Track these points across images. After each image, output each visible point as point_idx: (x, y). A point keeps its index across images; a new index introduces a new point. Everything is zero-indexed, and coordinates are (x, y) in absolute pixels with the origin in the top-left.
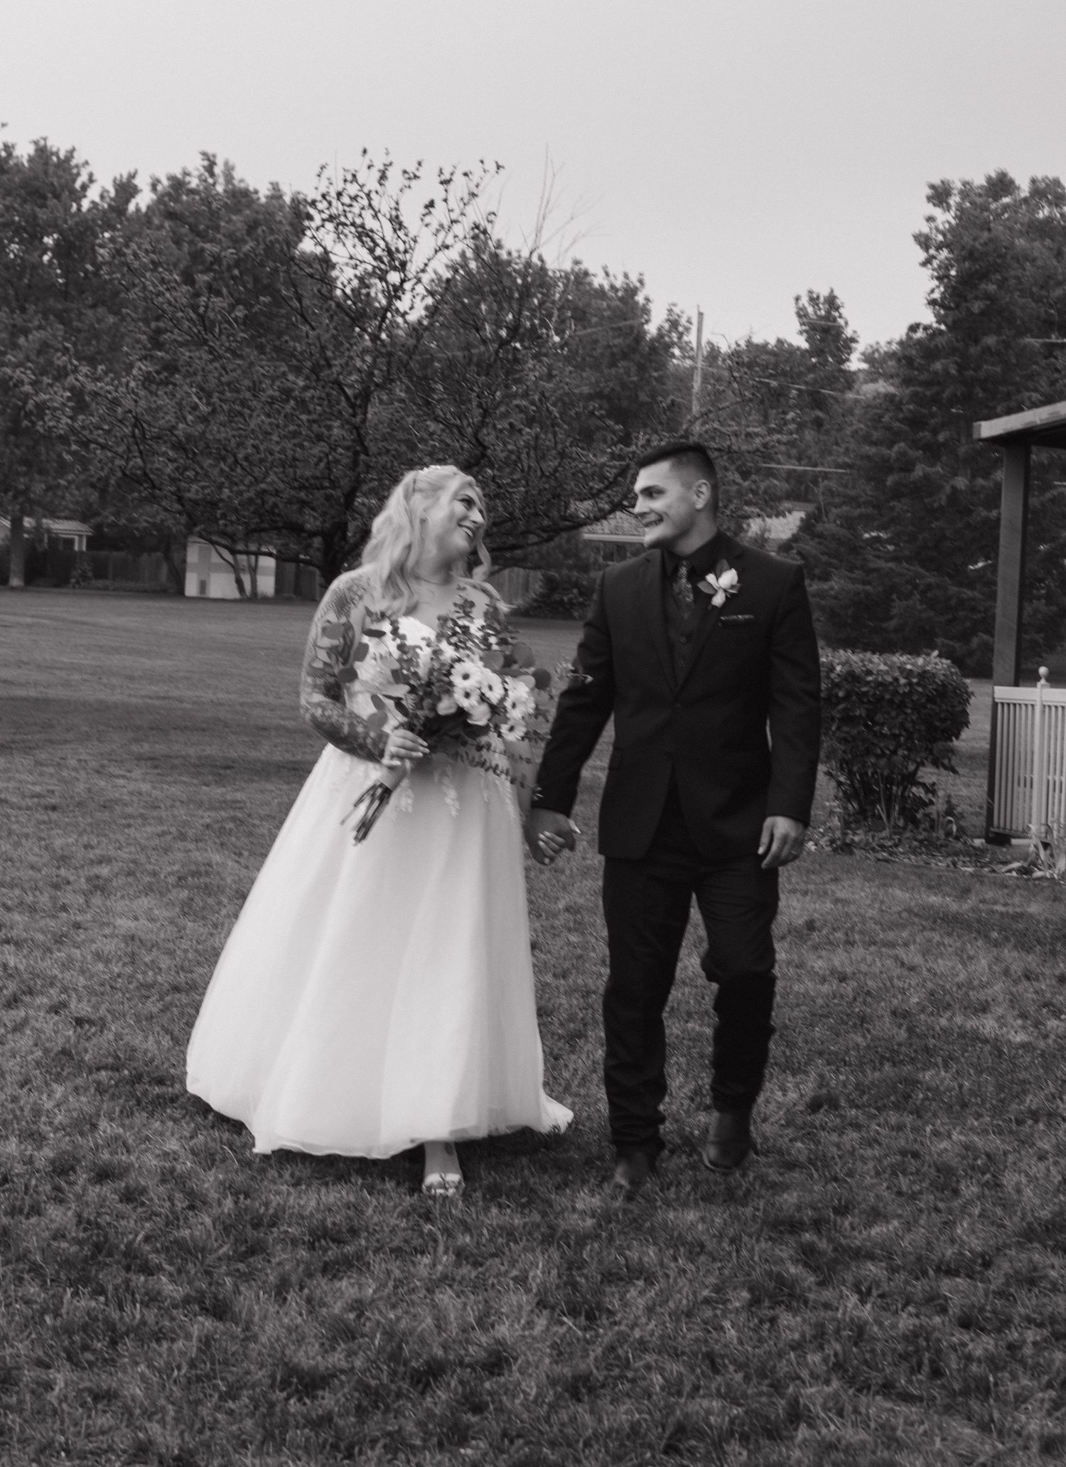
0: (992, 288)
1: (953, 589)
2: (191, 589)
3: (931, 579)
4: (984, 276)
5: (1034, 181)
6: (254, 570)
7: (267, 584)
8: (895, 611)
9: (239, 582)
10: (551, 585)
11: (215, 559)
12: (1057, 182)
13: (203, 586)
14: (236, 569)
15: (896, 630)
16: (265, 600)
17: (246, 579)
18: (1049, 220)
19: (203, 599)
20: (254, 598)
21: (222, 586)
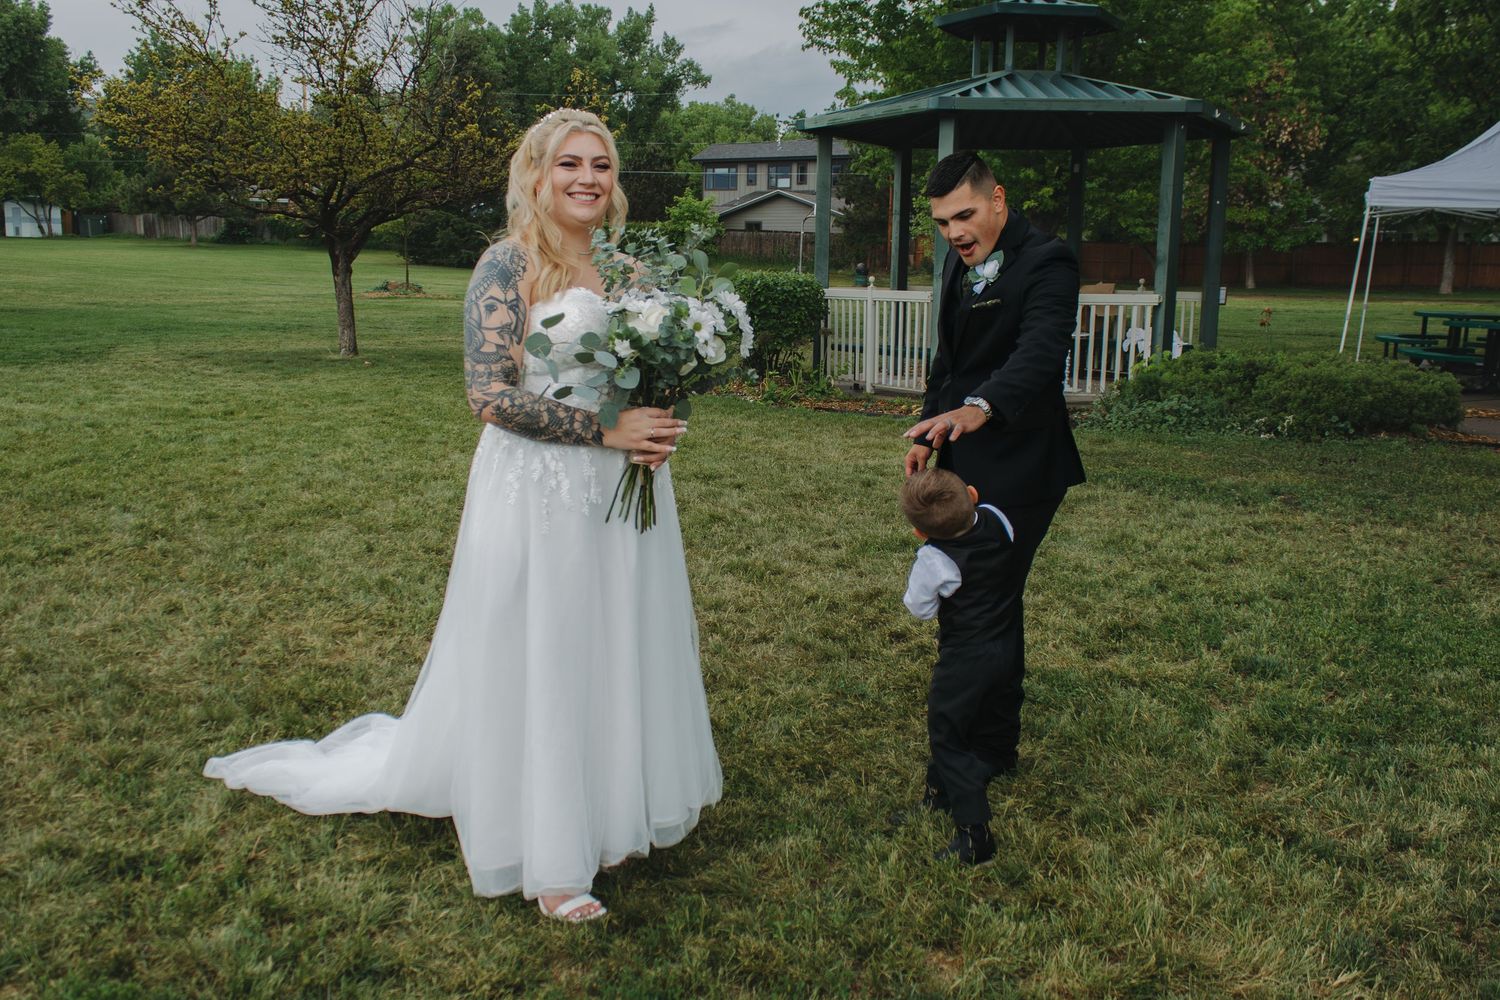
0: (475, 64)
1: (467, 224)
2: (10, 231)
3: (455, 218)
4: (469, 58)
5: (465, 10)
6: (49, 221)
7: (57, 229)
8: (438, 236)
9: (40, 227)
10: (230, 226)
11: (24, 214)
12: (477, 11)
13: (17, 230)
14: (38, 220)
15: (439, 246)
16: (57, 237)
17: (45, 226)
18: (476, 31)
19: (17, 238)
20: (51, 236)
21: (29, 230)
